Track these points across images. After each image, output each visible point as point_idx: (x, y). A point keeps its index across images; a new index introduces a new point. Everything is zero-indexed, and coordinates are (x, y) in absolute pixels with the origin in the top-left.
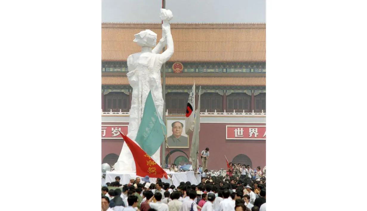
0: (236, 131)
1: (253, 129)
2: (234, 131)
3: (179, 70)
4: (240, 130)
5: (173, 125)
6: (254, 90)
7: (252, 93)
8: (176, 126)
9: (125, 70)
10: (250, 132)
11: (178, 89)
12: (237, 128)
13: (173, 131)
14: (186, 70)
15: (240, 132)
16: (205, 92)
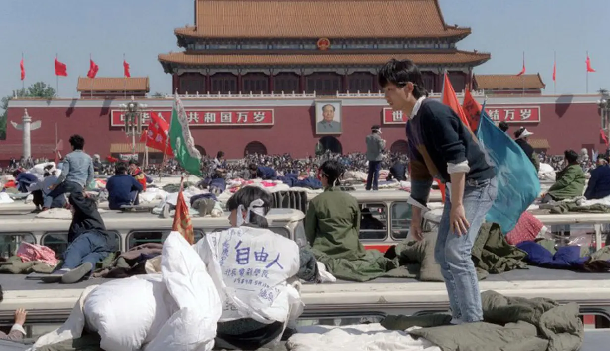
3: (325, 46)
5: (323, 108)
8: (327, 110)
13: (323, 115)
14: (332, 47)
15: (399, 116)
16: (355, 71)
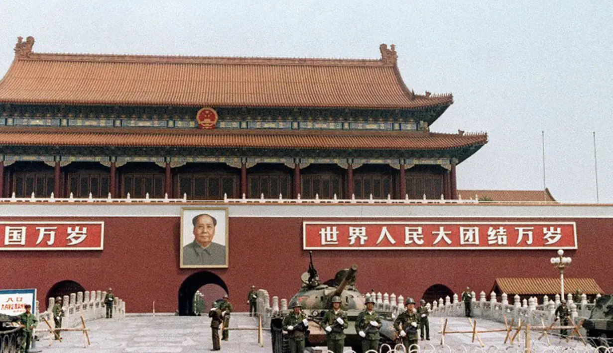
0: (323, 232)
1: (357, 229)
2: (320, 233)
3: (210, 124)
4: (332, 230)
5: (195, 221)
6: (353, 159)
7: (349, 164)
8: (202, 223)
9: (106, 123)
10: (350, 235)
11: (206, 156)
12: (325, 226)
13: (195, 232)
14: (223, 125)
15: (332, 234)
16: (260, 162)
